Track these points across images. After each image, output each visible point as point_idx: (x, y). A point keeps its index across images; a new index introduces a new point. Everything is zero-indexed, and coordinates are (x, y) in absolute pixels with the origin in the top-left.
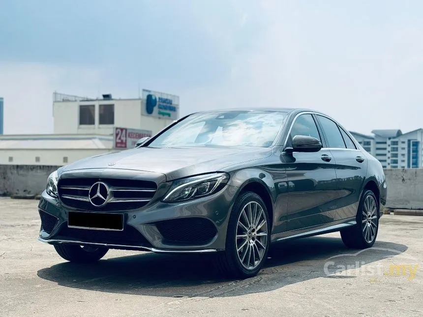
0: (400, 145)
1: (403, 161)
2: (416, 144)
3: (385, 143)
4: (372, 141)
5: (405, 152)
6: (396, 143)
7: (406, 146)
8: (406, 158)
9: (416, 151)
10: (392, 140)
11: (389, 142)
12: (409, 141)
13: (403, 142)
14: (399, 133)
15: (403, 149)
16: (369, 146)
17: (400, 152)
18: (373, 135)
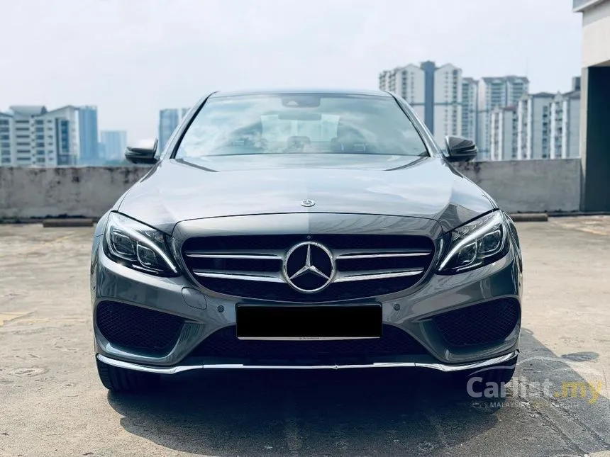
0: (46, 125)
1: (51, 144)
2: (65, 124)
3: (27, 122)
4: (10, 120)
5: (53, 133)
6: (40, 122)
7: (53, 125)
8: (54, 141)
9: (65, 132)
10: (36, 118)
11: (32, 121)
12: (57, 120)
13: (50, 121)
14: (44, 111)
15: (50, 129)
16: (7, 126)
17: (46, 133)
18: (11, 112)
